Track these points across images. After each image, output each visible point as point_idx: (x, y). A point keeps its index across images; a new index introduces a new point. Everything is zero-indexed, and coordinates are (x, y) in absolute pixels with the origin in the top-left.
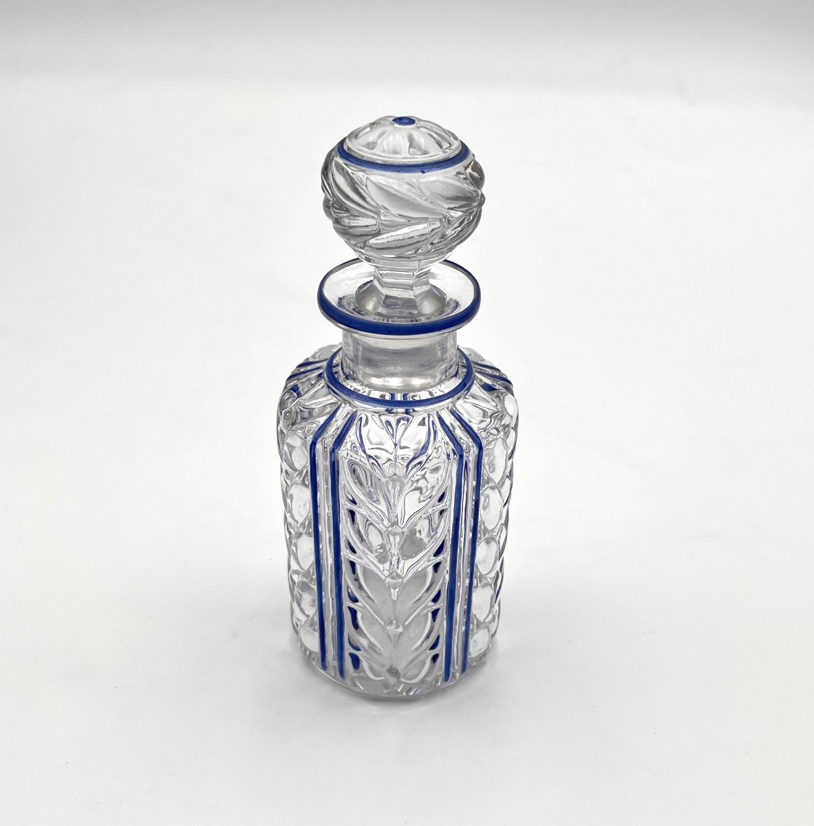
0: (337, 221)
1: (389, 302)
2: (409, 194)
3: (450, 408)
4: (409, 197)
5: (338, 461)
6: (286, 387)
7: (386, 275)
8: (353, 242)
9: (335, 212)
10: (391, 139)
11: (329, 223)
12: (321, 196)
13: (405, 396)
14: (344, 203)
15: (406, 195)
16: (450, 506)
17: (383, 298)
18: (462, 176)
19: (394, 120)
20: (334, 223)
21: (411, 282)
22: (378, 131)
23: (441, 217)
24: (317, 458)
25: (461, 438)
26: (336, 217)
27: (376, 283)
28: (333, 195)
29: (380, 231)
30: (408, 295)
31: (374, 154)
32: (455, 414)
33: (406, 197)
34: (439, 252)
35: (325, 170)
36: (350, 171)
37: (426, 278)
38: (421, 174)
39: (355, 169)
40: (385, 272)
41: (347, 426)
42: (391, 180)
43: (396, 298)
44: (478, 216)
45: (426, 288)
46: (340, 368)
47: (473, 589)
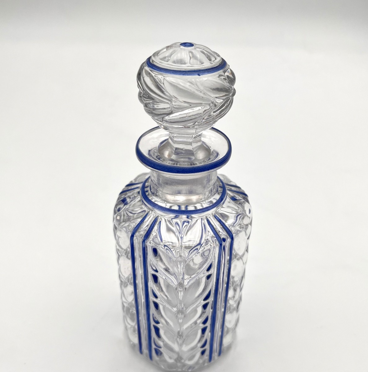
0: (146, 105)
1: (177, 152)
2: (190, 88)
3: (213, 214)
4: (191, 90)
5: (147, 247)
6: (118, 199)
7: (176, 137)
8: (156, 118)
9: (144, 100)
10: (179, 55)
11: (142, 106)
12: (137, 90)
13: (186, 207)
14: (150, 95)
15: (188, 89)
16: (214, 272)
17: (174, 149)
18: (222, 77)
19: (181, 44)
20: (144, 106)
21: (191, 140)
22: (171, 51)
23: (210, 102)
24: (134, 244)
25: (219, 232)
26: (145, 103)
27: (170, 140)
28: (144, 90)
29: (172, 111)
30: (189, 147)
31: (168, 64)
32: (217, 218)
33: (188, 90)
34: (208, 123)
35: (139, 75)
36: (153, 75)
37: (200, 138)
38: (198, 76)
39: (157, 74)
40: (175, 135)
41: (152, 225)
42: (179, 80)
43: (182, 149)
44: (231, 102)
45: (199, 144)
46: (149, 189)
47: (226, 314)
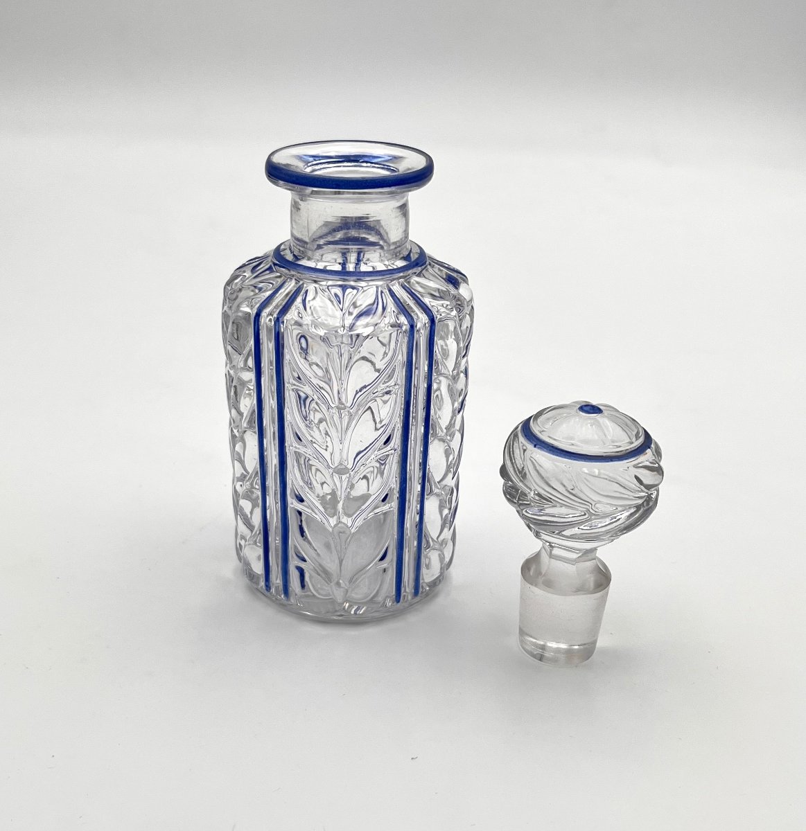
3: (401, 283)
5: (282, 333)
16: (401, 385)
24: (261, 332)
25: (410, 307)
32: (406, 288)
41: (293, 297)
47: (426, 497)
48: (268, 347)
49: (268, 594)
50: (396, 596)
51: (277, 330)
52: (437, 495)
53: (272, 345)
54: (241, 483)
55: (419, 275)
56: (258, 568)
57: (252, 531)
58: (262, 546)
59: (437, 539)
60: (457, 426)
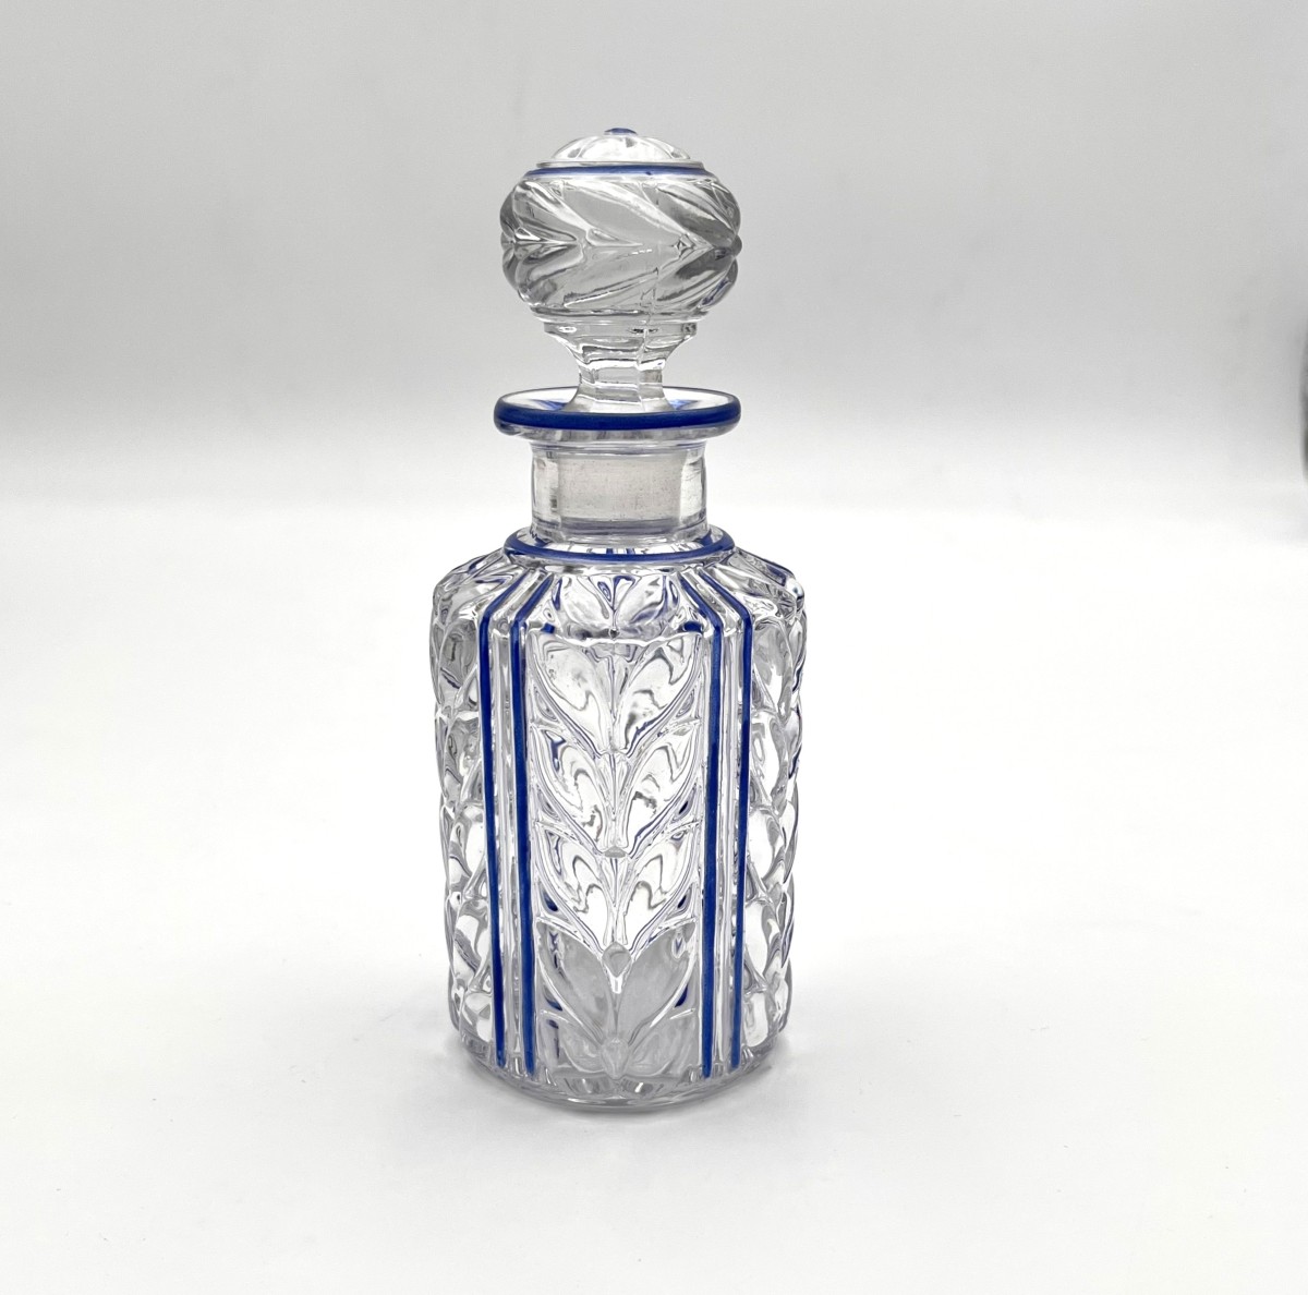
3: (698, 569)
5: (523, 644)
16: (703, 719)
21: (634, 386)
24: (490, 650)
32: (706, 578)
33: (624, 205)
38: (646, 176)
41: (538, 592)
45: (658, 403)
47: (745, 903)
48: (502, 675)
49: (502, 1073)
50: (704, 1067)
51: (515, 640)
52: (762, 903)
53: (507, 671)
54: (459, 893)
55: (725, 562)
56: (486, 1030)
57: (475, 971)
58: (492, 994)
59: (764, 973)
60: (789, 795)
